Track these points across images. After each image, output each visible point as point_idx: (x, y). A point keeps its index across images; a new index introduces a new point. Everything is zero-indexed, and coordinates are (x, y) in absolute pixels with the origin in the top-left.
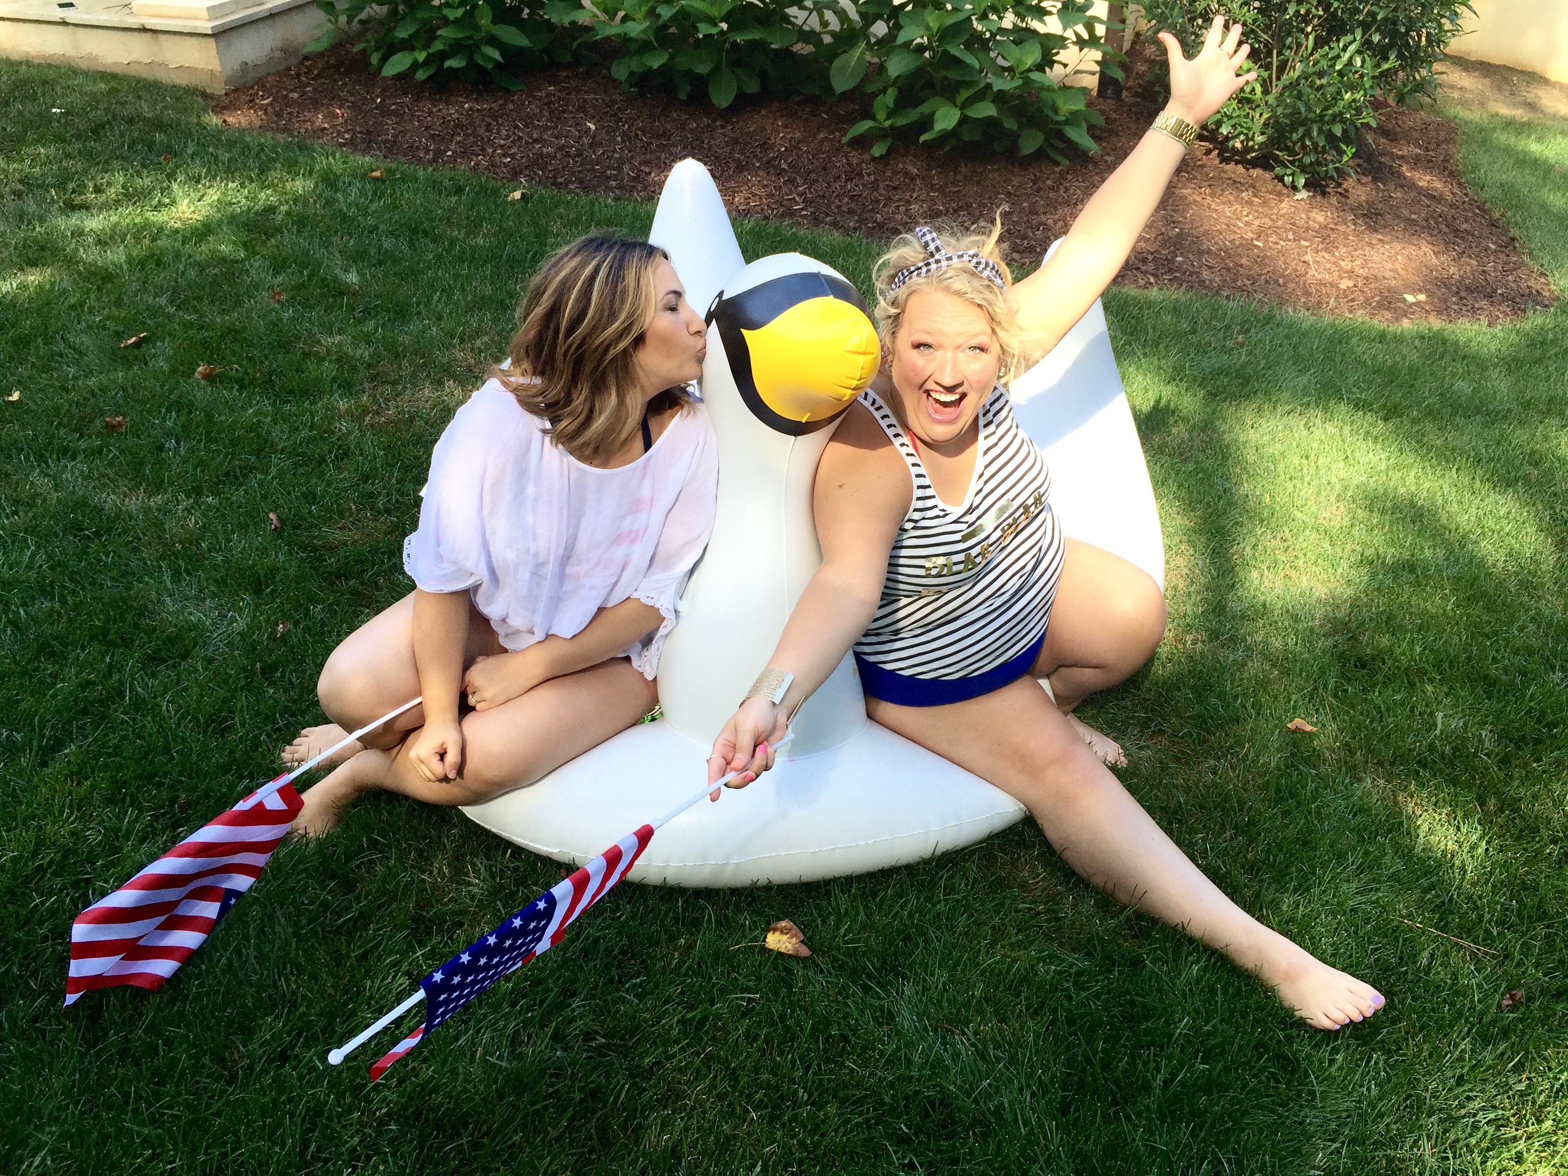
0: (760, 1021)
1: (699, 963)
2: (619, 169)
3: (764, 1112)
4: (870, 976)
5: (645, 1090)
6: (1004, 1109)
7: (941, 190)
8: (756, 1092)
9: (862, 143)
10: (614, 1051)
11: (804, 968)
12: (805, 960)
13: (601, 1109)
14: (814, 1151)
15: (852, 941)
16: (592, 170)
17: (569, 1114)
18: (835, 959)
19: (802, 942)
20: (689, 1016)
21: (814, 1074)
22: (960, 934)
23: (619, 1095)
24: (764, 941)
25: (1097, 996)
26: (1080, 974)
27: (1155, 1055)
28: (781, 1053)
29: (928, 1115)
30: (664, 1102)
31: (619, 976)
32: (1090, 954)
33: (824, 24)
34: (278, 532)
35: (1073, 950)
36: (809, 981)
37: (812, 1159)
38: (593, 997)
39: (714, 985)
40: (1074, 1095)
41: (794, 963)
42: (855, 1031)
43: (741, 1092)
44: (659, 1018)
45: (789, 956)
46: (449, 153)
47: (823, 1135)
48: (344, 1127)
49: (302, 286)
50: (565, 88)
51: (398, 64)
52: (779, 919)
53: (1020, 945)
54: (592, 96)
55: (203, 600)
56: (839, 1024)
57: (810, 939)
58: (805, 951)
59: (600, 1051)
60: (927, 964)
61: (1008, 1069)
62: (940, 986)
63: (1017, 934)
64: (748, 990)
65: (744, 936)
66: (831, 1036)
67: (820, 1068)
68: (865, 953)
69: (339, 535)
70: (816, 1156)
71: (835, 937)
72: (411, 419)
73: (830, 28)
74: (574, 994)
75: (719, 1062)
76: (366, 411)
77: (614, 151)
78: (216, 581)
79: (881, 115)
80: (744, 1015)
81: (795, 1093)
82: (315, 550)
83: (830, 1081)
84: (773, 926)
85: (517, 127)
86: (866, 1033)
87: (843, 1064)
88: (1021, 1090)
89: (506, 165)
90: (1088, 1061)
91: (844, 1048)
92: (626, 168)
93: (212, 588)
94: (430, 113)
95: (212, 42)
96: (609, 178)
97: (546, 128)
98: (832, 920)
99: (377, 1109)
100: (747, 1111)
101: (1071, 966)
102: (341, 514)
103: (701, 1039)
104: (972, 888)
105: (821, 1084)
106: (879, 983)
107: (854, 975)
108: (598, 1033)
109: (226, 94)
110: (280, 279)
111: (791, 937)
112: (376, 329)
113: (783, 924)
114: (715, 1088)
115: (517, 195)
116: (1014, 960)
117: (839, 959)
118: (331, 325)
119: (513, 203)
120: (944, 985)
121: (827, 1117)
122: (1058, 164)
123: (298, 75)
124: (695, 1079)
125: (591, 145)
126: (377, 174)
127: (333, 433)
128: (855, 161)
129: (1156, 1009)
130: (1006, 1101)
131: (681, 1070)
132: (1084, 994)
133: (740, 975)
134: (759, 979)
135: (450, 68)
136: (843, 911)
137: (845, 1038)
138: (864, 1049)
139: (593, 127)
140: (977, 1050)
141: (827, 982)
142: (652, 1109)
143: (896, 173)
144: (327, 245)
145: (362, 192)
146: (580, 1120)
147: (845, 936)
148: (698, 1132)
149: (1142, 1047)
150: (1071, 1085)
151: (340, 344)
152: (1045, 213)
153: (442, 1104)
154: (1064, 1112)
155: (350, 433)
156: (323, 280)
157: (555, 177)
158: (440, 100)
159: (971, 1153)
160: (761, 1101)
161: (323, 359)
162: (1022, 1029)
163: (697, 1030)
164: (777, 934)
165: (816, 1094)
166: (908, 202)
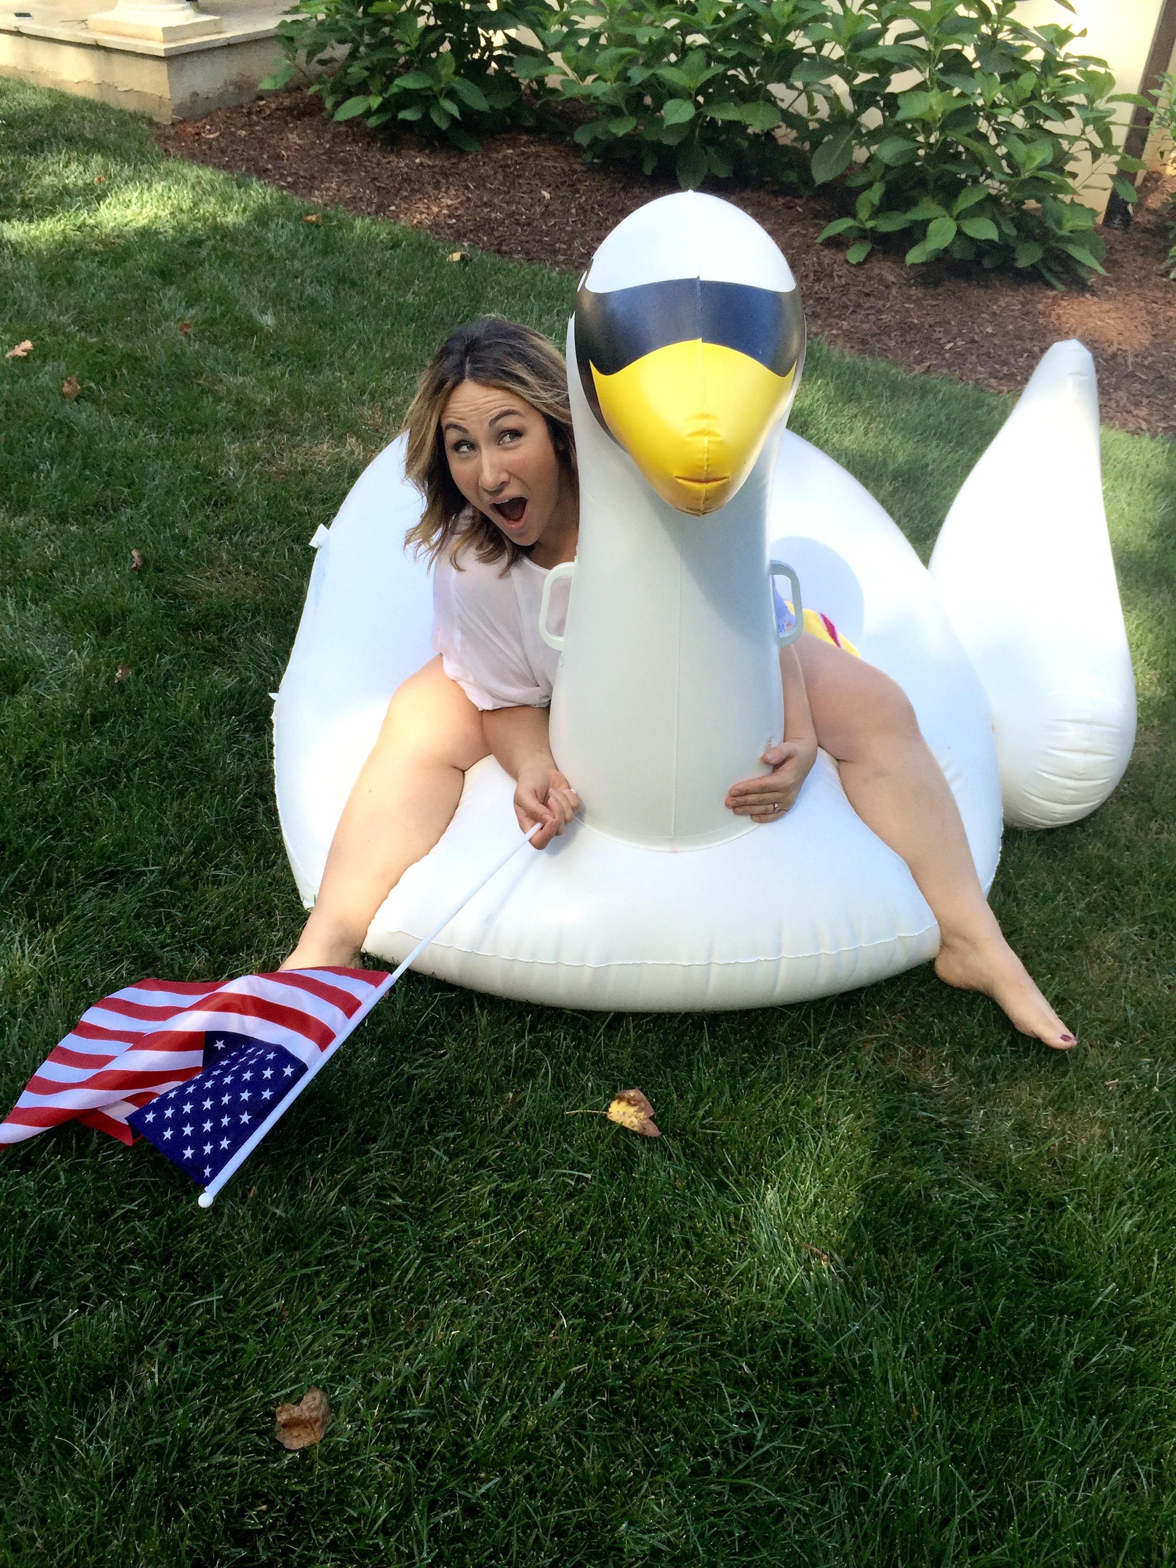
0: (588, 1207)
1: (526, 1124)
2: (569, 243)
3: (577, 1321)
4: (726, 1170)
5: (439, 1269)
6: (872, 1363)
7: (918, 302)
8: (572, 1293)
9: (837, 243)
10: (411, 1215)
11: (649, 1149)
12: (651, 1140)
13: (384, 1285)
14: (632, 1378)
15: (711, 1126)
16: (540, 241)
17: (345, 1284)
18: (688, 1145)
19: (651, 1118)
20: (505, 1186)
21: (644, 1282)
22: (842, 1138)
23: (407, 1271)
24: (606, 1110)
25: (1002, 1240)
26: (984, 1208)
27: (1068, 1324)
28: (608, 1249)
29: (776, 1357)
30: (459, 1287)
31: (430, 1125)
32: (998, 1186)
33: (813, 110)
34: (140, 571)
35: (978, 1177)
36: (654, 1166)
37: (626, 1390)
38: (396, 1146)
39: (539, 1154)
40: (962, 1360)
41: (638, 1142)
42: (699, 1236)
43: (554, 1291)
44: (470, 1184)
45: (634, 1133)
46: (393, 208)
47: (646, 1361)
48: (80, 1257)
49: (213, 322)
50: (523, 153)
51: (353, 108)
52: (628, 1087)
53: (912, 1161)
54: (550, 164)
55: (44, 633)
56: (683, 1225)
57: (661, 1116)
58: (653, 1130)
59: (395, 1213)
60: (797, 1169)
61: (882, 1313)
62: (811, 1197)
63: (911, 1146)
64: (582, 1168)
65: (584, 1100)
66: (670, 1238)
67: (652, 1275)
68: (724, 1143)
69: (206, 586)
70: (633, 1386)
71: (692, 1118)
72: (304, 473)
73: (819, 115)
74: (374, 1140)
75: (532, 1249)
76: (256, 458)
77: (567, 223)
78: (62, 614)
79: (863, 213)
80: (570, 1196)
81: (618, 1303)
82: (176, 596)
83: (662, 1295)
84: (619, 1094)
85: (467, 188)
86: (713, 1241)
87: (681, 1276)
88: (896, 1341)
89: (450, 227)
90: (985, 1322)
91: (685, 1256)
92: (577, 243)
93: (57, 622)
94: (379, 164)
95: (163, 67)
96: (556, 252)
97: (496, 192)
98: (690, 1097)
99: (121, 1242)
100: (557, 1315)
101: (973, 1196)
102: (210, 562)
103: (515, 1218)
104: (863, 1083)
105: (650, 1297)
106: (737, 1182)
107: (709, 1167)
108: (395, 1190)
109: (173, 124)
110: (192, 312)
111: (639, 1111)
112: (283, 375)
113: (632, 1093)
114: (523, 1280)
115: (456, 257)
116: (906, 1180)
117: (693, 1145)
118: (238, 364)
119: (450, 264)
120: (816, 1197)
121: (652, 1340)
122: (1053, 288)
123: (250, 113)
124: (501, 1265)
125: (542, 214)
126: (313, 218)
127: (217, 476)
128: (827, 261)
129: (1075, 1267)
130: (875, 1353)
131: (484, 1252)
132: (986, 1235)
133: (572, 1146)
134: (593, 1156)
135: (404, 121)
136: (705, 1087)
137: (688, 1245)
138: (709, 1261)
139: (547, 195)
140: (846, 1282)
141: (675, 1171)
142: (444, 1294)
143: (869, 278)
144: (247, 283)
145: (294, 235)
146: (356, 1294)
147: (704, 1118)
148: (495, 1331)
149: (1051, 1312)
150: (958, 1346)
151: (243, 384)
152: (1031, 339)
153: (197, 1249)
154: (946, 1379)
155: (237, 479)
156: (237, 319)
157: (500, 245)
158: (392, 151)
159: (825, 1413)
160: (576, 1305)
161: (220, 400)
162: (905, 1265)
163: (512, 1206)
164: (623, 1104)
165: (643, 1308)
166: (880, 312)
